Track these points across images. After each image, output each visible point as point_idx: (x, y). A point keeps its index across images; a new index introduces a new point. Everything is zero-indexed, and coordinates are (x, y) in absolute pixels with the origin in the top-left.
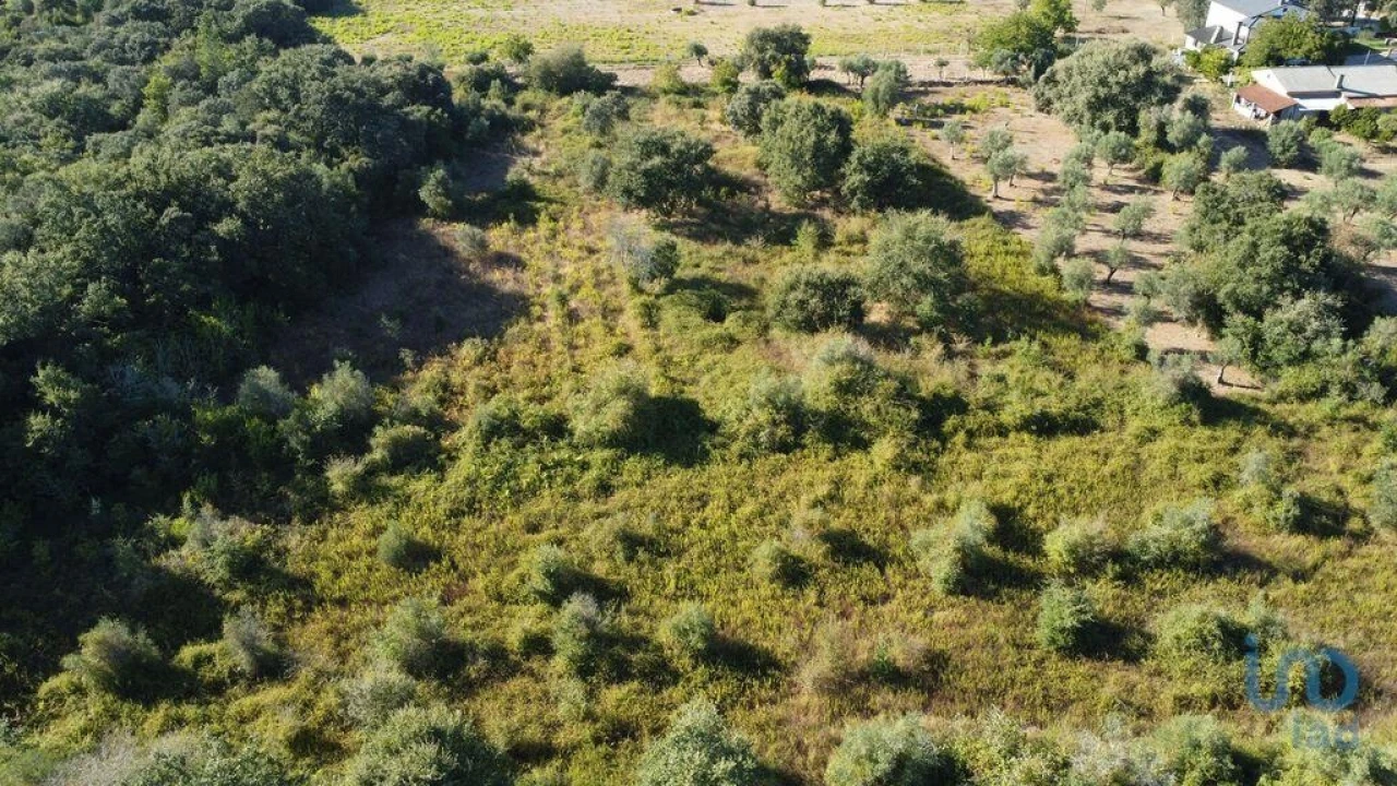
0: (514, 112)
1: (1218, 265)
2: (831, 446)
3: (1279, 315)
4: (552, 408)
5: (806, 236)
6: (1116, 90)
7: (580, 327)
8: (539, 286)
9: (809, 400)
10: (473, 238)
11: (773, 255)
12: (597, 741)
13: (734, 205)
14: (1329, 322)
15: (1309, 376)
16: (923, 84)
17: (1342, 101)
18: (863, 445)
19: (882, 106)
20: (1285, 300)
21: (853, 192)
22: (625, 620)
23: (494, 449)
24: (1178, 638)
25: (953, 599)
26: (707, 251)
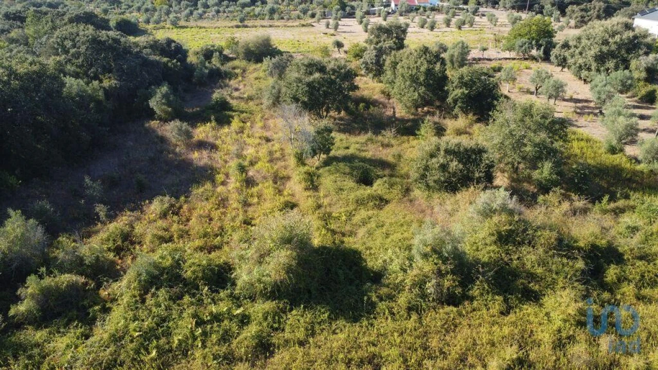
5: (426, 130)
8: (226, 162)
11: (403, 142)
13: (369, 114)
16: (474, 59)
26: (353, 139)
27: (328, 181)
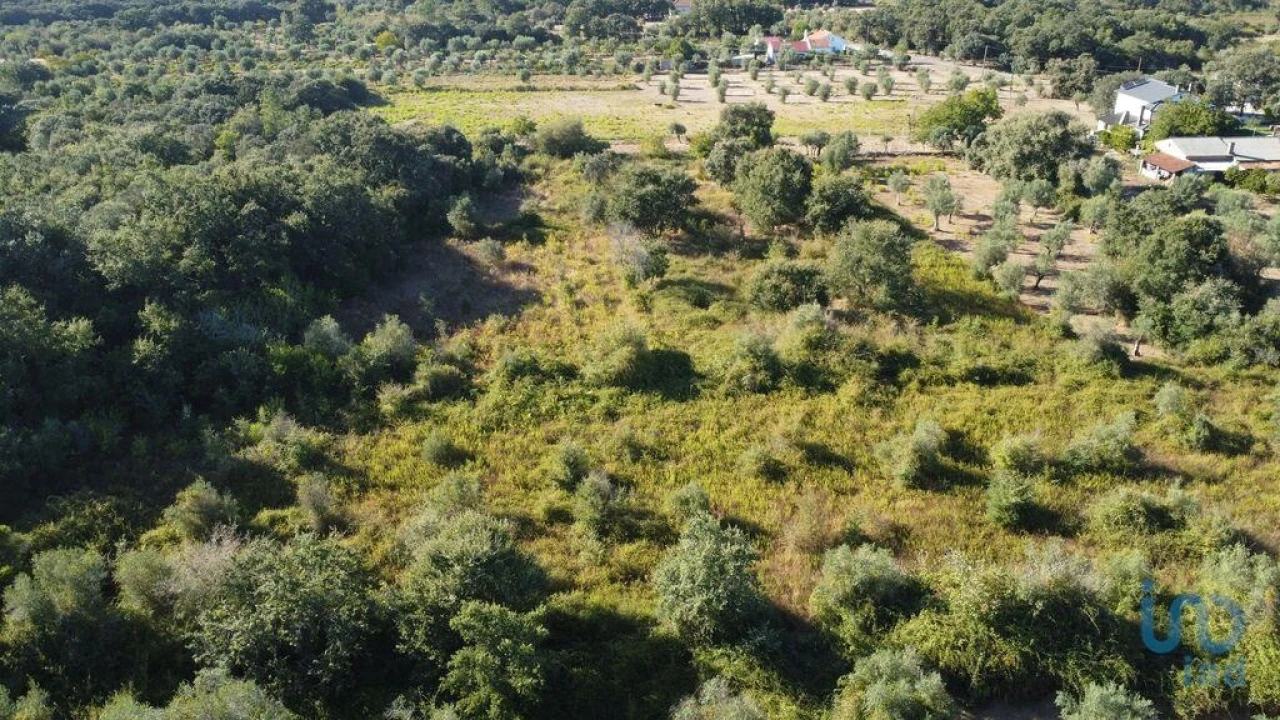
0: (525, 166)
1: (1134, 265)
2: (803, 389)
3: (1185, 296)
4: (567, 361)
6: (1038, 147)
7: (586, 311)
8: (548, 284)
9: (783, 356)
10: (493, 249)
11: (749, 266)
12: (613, 580)
13: (712, 232)
14: (1228, 301)
15: (1213, 344)
16: (871, 154)
17: (1234, 163)
18: (830, 388)
19: (837, 166)
20: (1189, 284)
21: (815, 219)
22: (633, 500)
23: (517, 384)
24: (1107, 517)
25: (912, 492)
26: (691, 262)
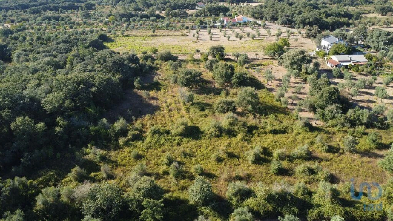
0: (154, 65)
1: (315, 99)
2: (228, 136)
3: (328, 109)
4: (167, 128)
5: (223, 93)
6: (296, 60)
7: (172, 112)
8: (162, 104)
9: (223, 127)
10: (147, 93)
11: (216, 97)
12: (179, 190)
13: (207, 86)
14: (338, 110)
15: (334, 122)
16: (252, 59)
17: (351, 63)
18: (235, 136)
19: (242, 64)
20: (329, 105)
21: (234, 83)
22: (184, 168)
23: (155, 136)
24: (300, 171)
25: (253, 165)
26: (200, 96)
27: (192, 110)
